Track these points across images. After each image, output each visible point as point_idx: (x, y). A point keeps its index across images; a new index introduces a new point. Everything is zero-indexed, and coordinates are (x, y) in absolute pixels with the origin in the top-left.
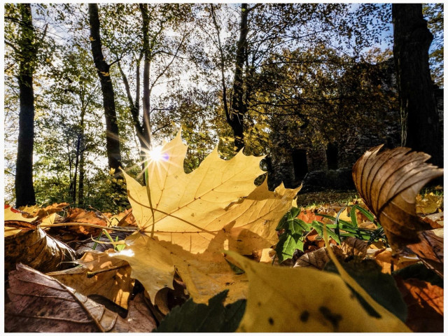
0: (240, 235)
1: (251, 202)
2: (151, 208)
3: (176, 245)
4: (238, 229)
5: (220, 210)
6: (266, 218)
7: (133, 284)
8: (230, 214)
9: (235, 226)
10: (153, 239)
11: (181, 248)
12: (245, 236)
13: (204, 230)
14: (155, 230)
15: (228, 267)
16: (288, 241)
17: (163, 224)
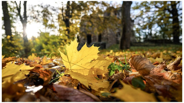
0: (97, 70)
1: (98, 61)
2: (69, 62)
3: (79, 73)
4: (95, 68)
5: (89, 62)
6: (104, 65)
7: (77, 85)
8: (92, 64)
9: (95, 67)
10: (72, 72)
11: (81, 74)
12: (98, 70)
13: (86, 69)
14: (71, 69)
15: (95, 78)
16: (111, 72)
17: (74, 67)
